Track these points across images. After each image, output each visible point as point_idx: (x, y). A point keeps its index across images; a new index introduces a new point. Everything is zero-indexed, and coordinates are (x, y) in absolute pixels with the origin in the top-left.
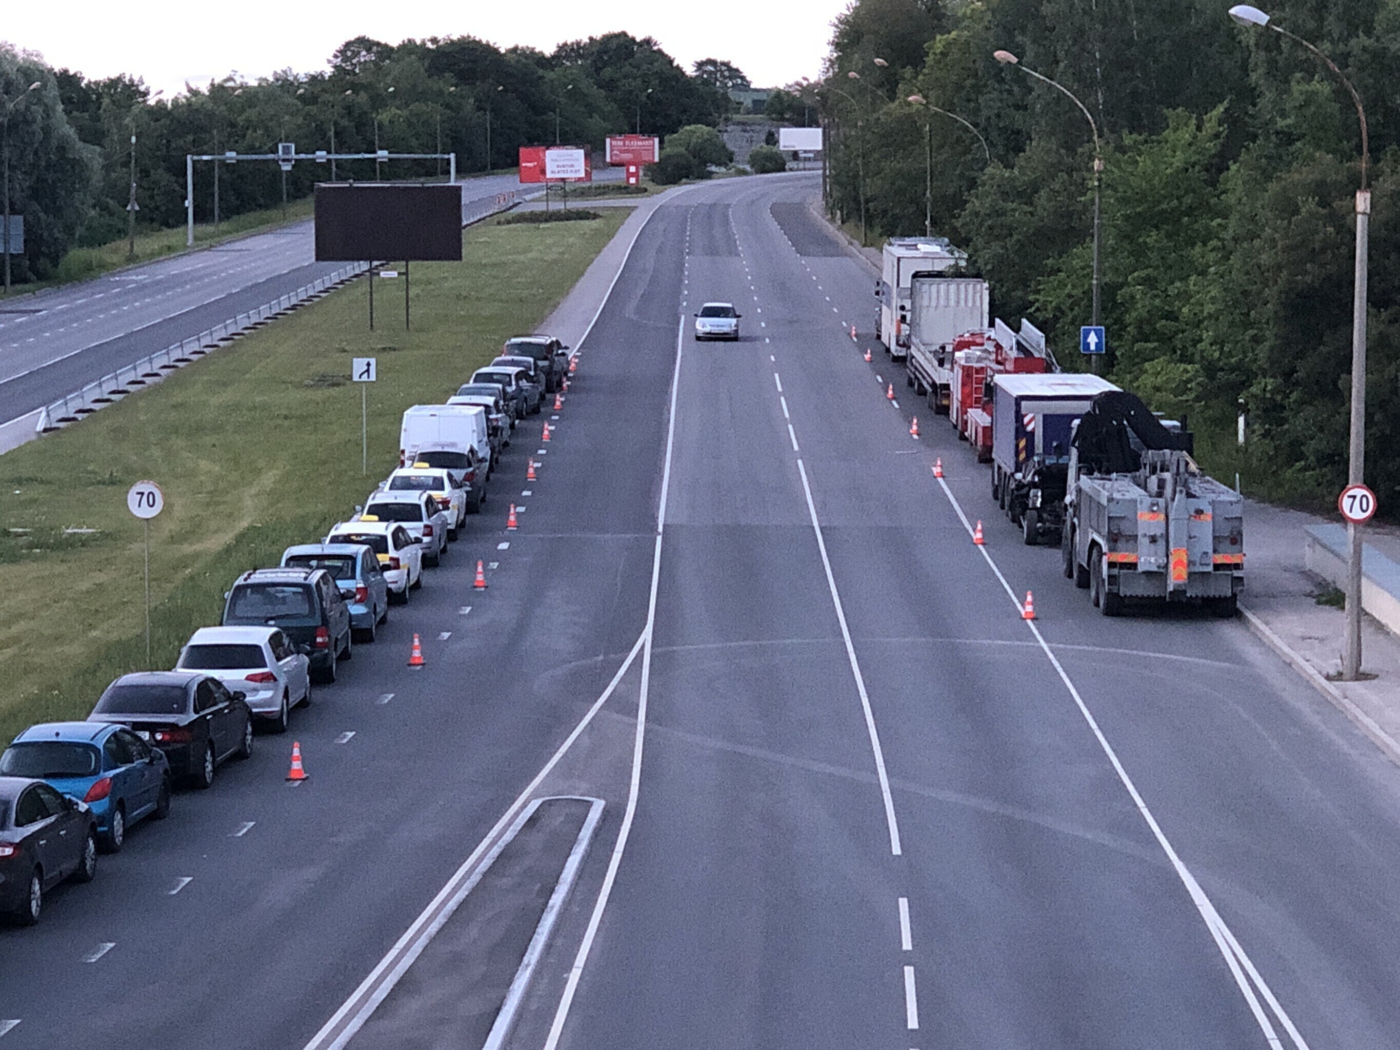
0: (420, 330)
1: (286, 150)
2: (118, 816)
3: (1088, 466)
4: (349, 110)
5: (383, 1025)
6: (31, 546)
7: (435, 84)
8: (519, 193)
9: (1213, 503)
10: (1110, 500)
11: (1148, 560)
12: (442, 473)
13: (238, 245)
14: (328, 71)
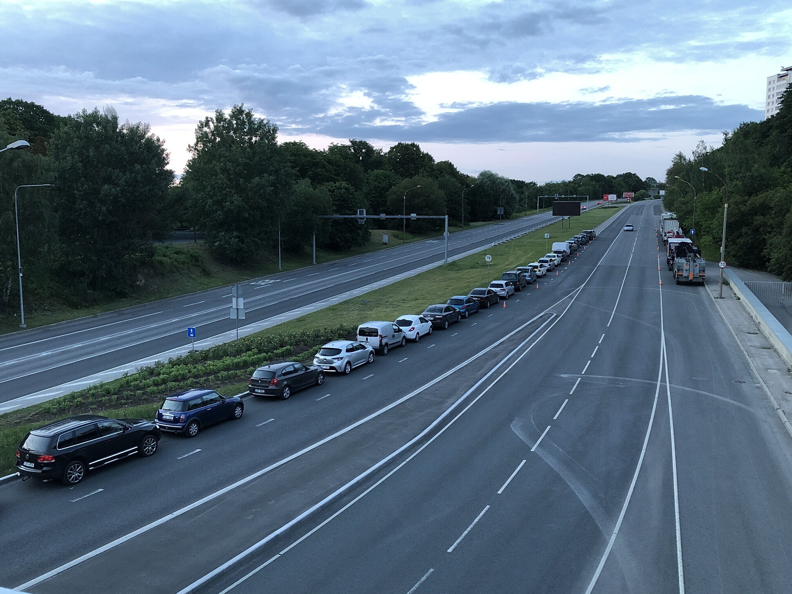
0: (571, 229)
1: (556, 195)
2: (467, 312)
3: (677, 257)
4: (573, 187)
5: (493, 350)
6: (481, 266)
7: (591, 182)
8: (604, 203)
9: (699, 264)
10: (678, 262)
11: (685, 274)
12: (556, 255)
13: (547, 213)
14: (572, 180)
